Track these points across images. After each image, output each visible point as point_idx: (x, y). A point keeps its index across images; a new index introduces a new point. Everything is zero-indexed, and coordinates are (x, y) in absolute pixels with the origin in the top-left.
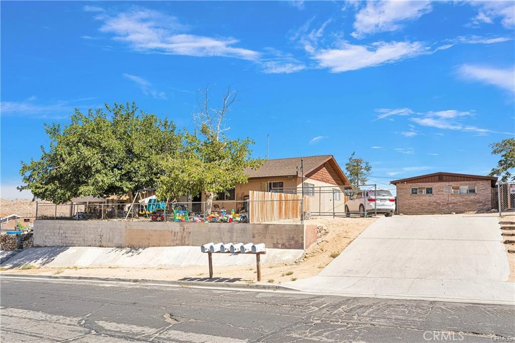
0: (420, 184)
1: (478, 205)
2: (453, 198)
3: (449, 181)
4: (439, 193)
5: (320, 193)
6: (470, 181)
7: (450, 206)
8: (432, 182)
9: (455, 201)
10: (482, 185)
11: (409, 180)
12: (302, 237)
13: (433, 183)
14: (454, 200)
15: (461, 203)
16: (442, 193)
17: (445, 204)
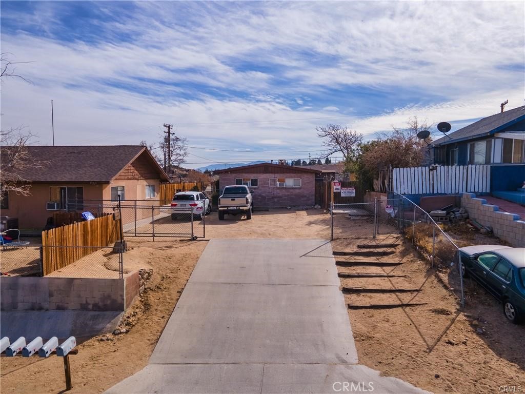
0: (244, 175)
1: (302, 199)
2: (278, 191)
3: (275, 173)
4: (265, 185)
5: (135, 208)
6: (295, 173)
7: (276, 200)
8: (257, 173)
9: (280, 195)
10: (307, 178)
11: (234, 171)
12: (122, 296)
13: (258, 175)
14: (279, 193)
15: (286, 198)
16: (267, 186)
17: (270, 197)
